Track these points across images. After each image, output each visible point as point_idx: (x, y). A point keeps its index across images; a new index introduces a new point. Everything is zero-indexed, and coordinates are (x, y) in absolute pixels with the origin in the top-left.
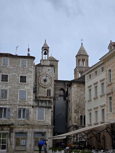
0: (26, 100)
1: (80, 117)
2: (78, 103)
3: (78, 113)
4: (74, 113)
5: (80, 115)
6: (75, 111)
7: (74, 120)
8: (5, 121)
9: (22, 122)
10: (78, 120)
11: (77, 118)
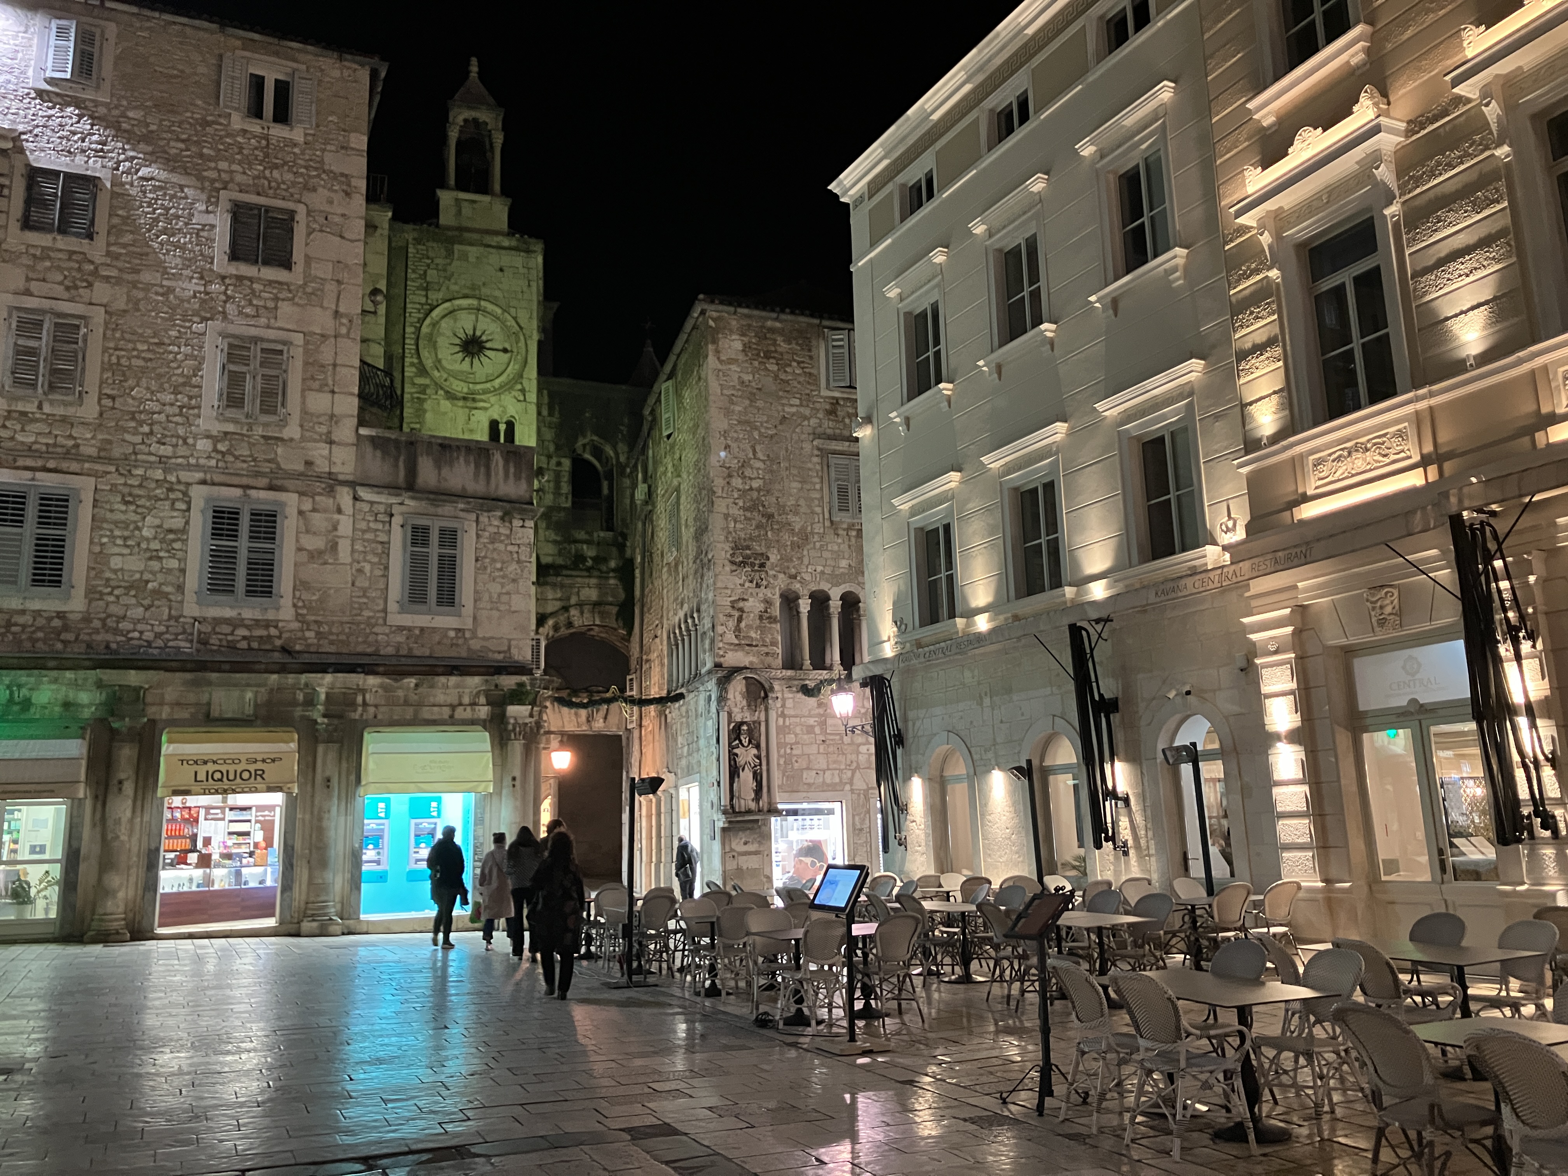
0: (286, 433)
1: (777, 602)
2: (755, 484)
3: (762, 565)
4: (728, 568)
5: (781, 582)
6: (736, 547)
7: (732, 624)
8: (57, 623)
9: (242, 632)
10: (762, 629)
11: (754, 605)
